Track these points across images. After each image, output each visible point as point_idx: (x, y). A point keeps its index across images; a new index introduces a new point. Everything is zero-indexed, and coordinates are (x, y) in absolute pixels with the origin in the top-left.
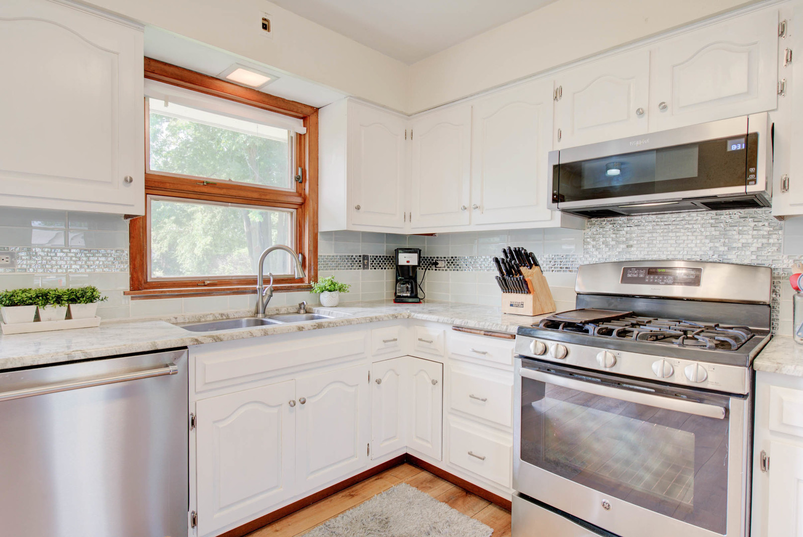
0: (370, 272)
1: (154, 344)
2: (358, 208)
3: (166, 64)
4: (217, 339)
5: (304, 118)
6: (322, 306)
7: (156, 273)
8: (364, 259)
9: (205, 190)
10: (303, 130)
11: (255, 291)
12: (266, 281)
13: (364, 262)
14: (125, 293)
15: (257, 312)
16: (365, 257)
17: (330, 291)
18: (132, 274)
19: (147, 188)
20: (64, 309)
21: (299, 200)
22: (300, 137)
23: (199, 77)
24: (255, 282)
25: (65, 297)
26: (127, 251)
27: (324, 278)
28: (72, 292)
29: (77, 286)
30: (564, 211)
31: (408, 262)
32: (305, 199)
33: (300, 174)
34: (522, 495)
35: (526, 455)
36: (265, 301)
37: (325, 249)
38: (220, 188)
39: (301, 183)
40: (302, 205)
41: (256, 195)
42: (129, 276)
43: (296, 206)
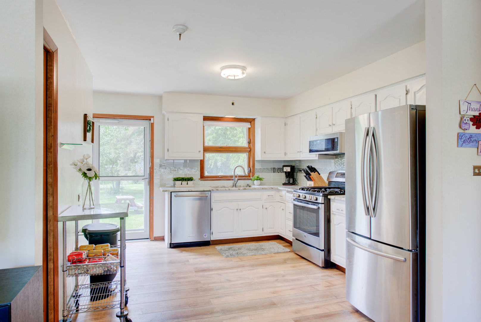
0: (276, 174)
1: (204, 189)
2: (265, 153)
3: (209, 117)
4: (217, 190)
5: (250, 122)
6: (255, 185)
7: (206, 174)
8: (273, 169)
9: (219, 149)
10: (250, 127)
11: (233, 180)
12: (236, 177)
13: (274, 170)
14: (199, 179)
15: (233, 186)
16: (274, 168)
17: (257, 180)
18: (201, 174)
19: (204, 150)
20: (187, 182)
21: (249, 150)
22: (249, 128)
23: (217, 118)
24: (232, 177)
25: (187, 179)
26: (199, 168)
27: (256, 175)
28: (188, 178)
29: (189, 177)
30: (319, 154)
31: (287, 170)
32: (251, 150)
33: (249, 141)
34: (296, 239)
35: (295, 226)
36: (235, 183)
37: (257, 166)
38: (223, 149)
39: (250, 144)
40: (250, 151)
41: (234, 150)
42: (200, 174)
43: (248, 152)
